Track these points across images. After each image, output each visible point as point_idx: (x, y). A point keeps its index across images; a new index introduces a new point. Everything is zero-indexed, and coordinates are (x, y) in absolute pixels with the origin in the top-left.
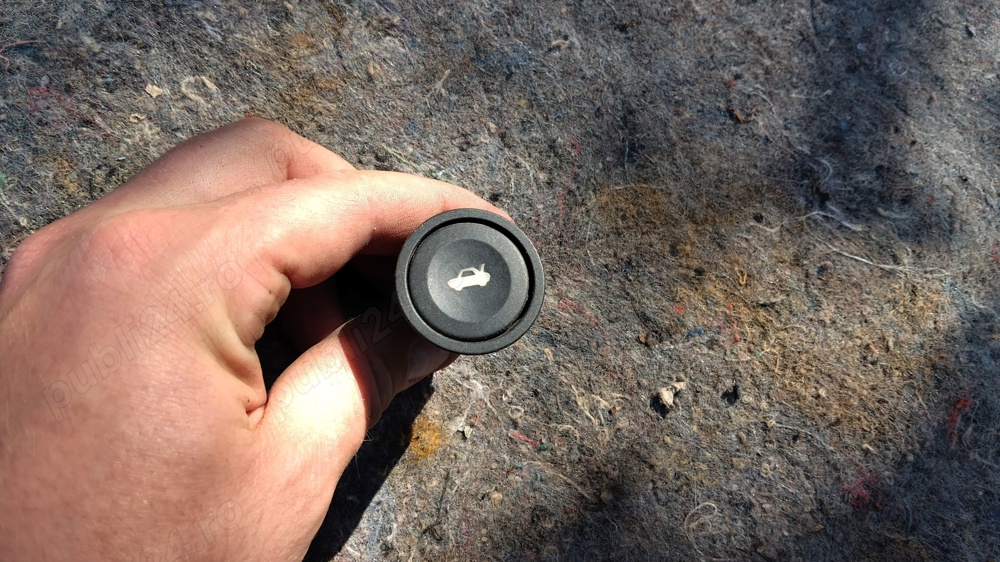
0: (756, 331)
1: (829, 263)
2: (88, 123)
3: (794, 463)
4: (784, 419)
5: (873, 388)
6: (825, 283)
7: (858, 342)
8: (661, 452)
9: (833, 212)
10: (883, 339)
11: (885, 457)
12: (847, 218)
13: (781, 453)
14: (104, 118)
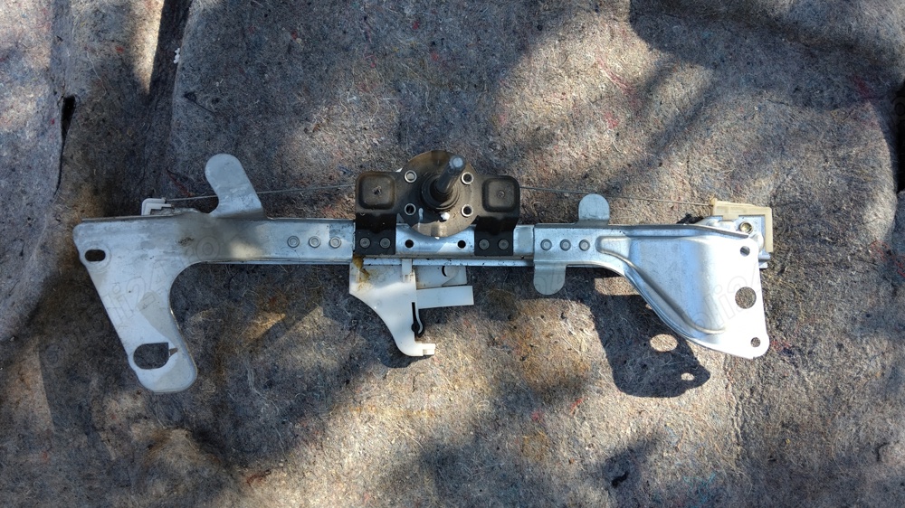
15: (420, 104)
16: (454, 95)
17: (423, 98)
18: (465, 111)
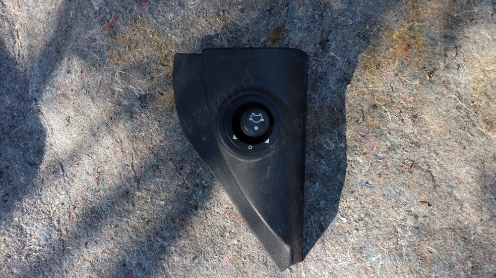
0: (168, 58)
1: (142, 76)
2: (363, 136)
3: (163, 16)
4: (164, 29)
5: (135, 35)
6: (144, 70)
7: (137, 50)
8: (203, 24)
9: (138, 93)
10: (130, 50)
11: (135, 13)
12: (134, 90)
13: (167, 19)
14: (358, 138)
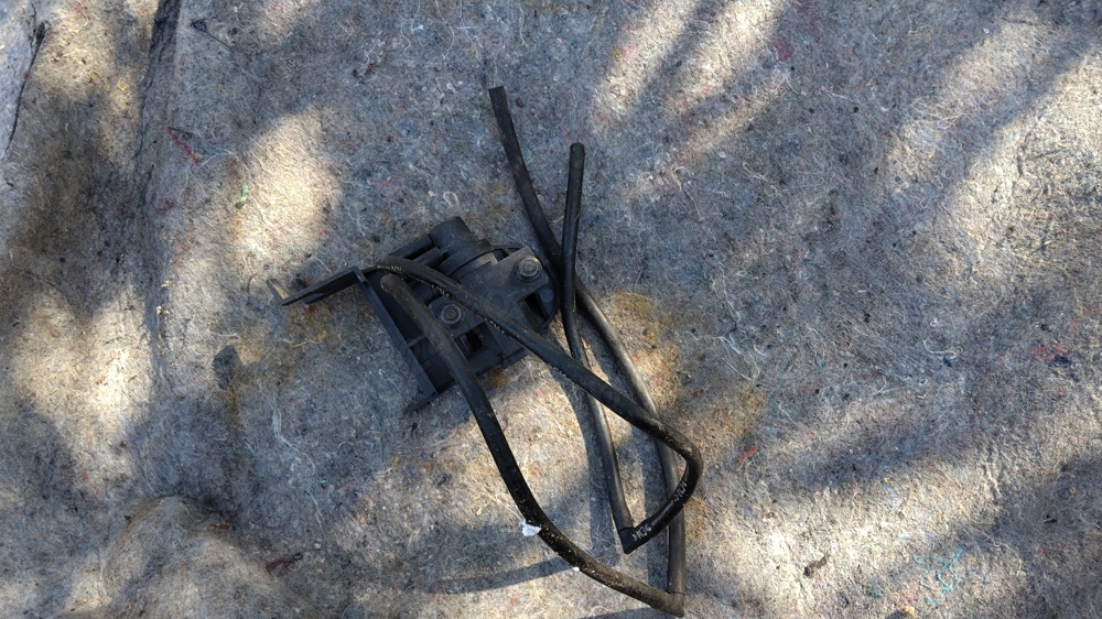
15: (512, 35)
16: (558, 20)
17: (515, 27)
18: (575, 43)
